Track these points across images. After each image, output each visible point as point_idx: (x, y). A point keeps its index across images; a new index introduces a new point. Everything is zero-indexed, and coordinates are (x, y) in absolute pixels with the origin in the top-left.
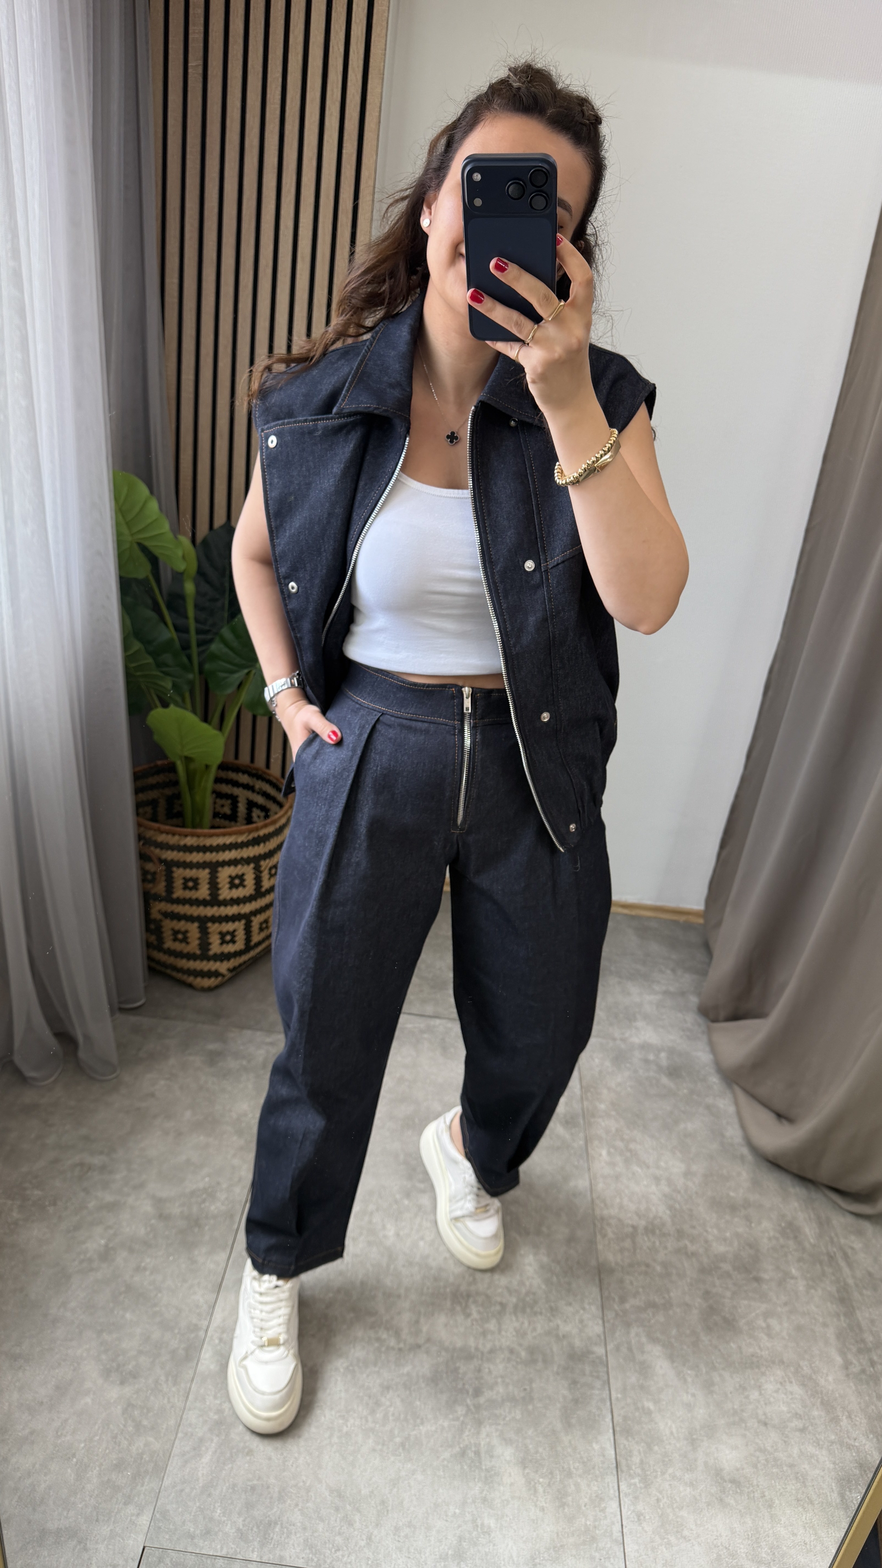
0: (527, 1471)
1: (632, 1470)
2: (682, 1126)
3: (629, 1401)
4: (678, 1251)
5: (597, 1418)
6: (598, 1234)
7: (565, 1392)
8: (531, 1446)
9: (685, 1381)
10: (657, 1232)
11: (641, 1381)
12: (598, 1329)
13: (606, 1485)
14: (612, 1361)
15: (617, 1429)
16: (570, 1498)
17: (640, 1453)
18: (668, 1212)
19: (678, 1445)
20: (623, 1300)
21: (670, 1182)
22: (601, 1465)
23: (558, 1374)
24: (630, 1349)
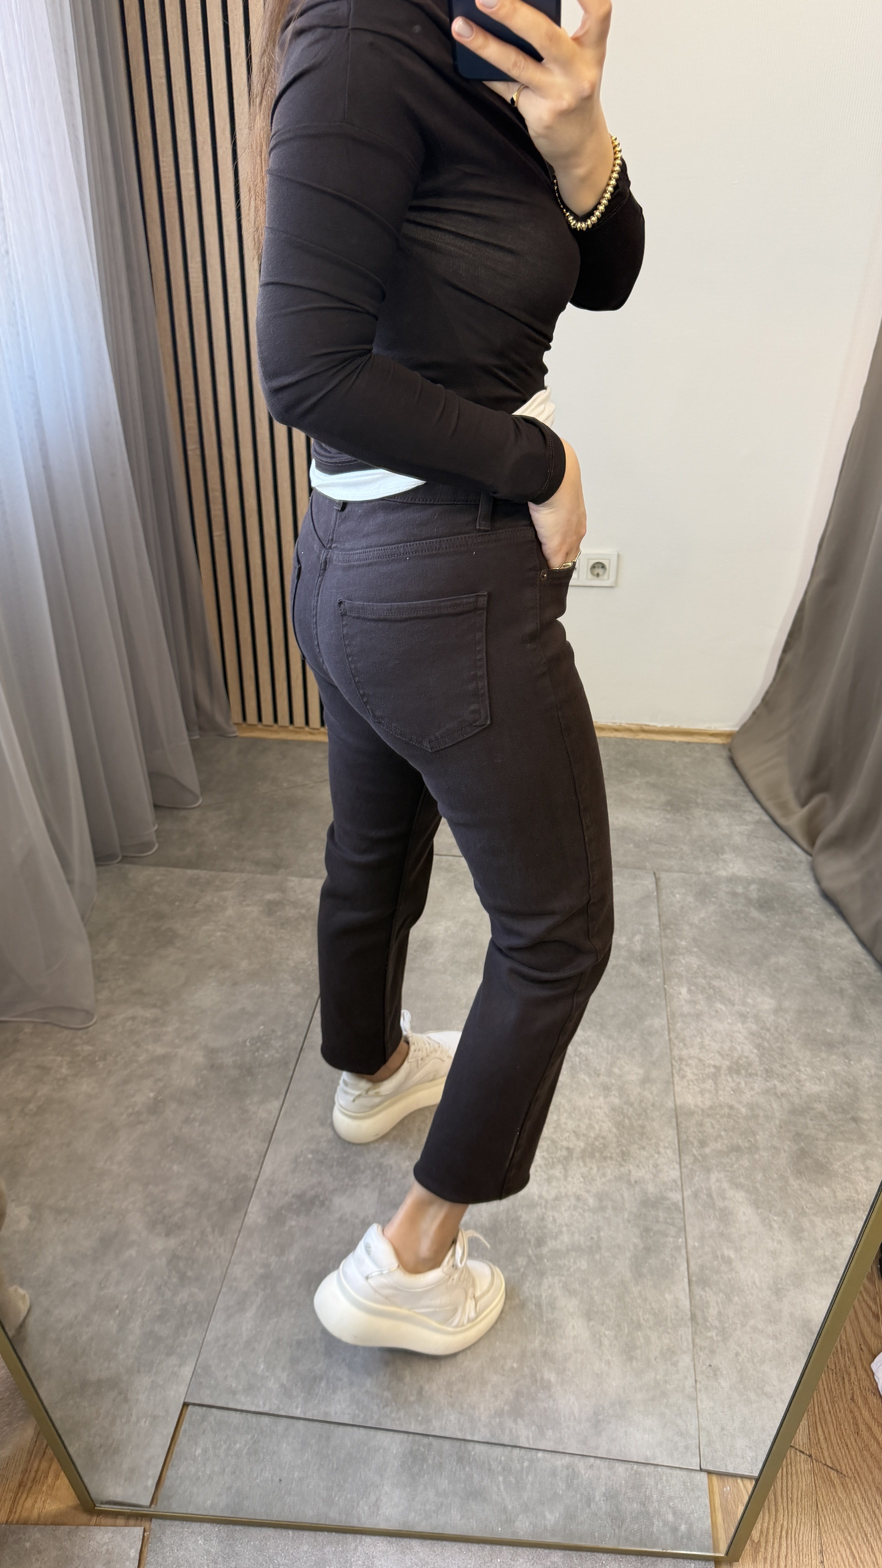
0: (591, 1323)
1: (709, 1322)
2: (773, 960)
3: (707, 1249)
4: (767, 1092)
5: (670, 1267)
6: (676, 1075)
7: (636, 1240)
8: (596, 1298)
9: (771, 1226)
10: (743, 1072)
11: (721, 1228)
12: (675, 1174)
13: (679, 1338)
14: (689, 1208)
15: (694, 1279)
16: (639, 1351)
17: (718, 1304)
18: (755, 1051)
19: (760, 1296)
20: (703, 1144)
21: (757, 1018)
22: (673, 1317)
23: (629, 1221)
24: (710, 1196)
